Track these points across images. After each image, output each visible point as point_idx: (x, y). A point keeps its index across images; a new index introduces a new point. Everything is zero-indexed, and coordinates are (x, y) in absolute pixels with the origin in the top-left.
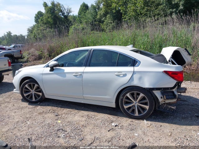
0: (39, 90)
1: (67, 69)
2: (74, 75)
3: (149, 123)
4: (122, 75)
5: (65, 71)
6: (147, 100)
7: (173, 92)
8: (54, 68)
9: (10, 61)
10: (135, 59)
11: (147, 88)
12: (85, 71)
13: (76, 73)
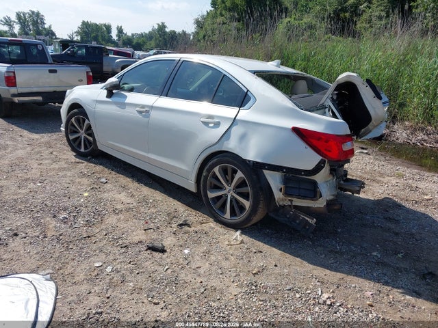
0: (89, 132)
1: (132, 98)
2: (137, 111)
3: (246, 238)
4: (212, 125)
5: (127, 101)
6: (249, 189)
7: (315, 183)
8: (114, 91)
9: (91, 74)
10: (248, 90)
11: (250, 161)
12: (155, 105)
13: (143, 106)
